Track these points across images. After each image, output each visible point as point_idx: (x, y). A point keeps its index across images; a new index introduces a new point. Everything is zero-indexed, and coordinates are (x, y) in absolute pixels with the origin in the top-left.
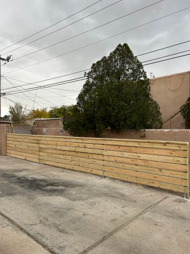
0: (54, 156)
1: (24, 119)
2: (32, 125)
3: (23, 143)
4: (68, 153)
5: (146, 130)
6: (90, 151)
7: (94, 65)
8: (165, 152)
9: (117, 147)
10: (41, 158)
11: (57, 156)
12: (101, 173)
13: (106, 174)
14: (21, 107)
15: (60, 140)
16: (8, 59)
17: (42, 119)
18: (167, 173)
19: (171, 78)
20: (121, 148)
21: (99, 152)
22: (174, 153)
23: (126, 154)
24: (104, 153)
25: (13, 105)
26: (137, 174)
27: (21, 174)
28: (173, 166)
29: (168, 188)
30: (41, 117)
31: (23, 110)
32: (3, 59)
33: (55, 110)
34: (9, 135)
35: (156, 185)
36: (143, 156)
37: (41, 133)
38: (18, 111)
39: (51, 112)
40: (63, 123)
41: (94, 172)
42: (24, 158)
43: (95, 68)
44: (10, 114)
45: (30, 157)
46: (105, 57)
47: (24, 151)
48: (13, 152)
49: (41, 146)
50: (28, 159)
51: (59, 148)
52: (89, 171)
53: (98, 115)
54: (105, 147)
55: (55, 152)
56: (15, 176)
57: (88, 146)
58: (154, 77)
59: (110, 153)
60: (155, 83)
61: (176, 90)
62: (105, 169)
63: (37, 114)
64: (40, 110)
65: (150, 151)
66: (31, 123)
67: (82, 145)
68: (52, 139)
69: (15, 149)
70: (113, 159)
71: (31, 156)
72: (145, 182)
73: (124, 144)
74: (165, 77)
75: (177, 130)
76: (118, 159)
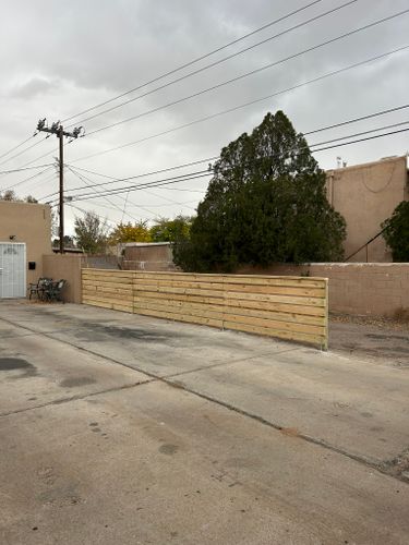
0: (156, 301)
1: (103, 243)
2: (119, 254)
3: (109, 284)
4: (175, 297)
5: (313, 264)
6: (205, 293)
7: (224, 150)
8: (299, 292)
9: (241, 286)
10: (136, 305)
11: (160, 302)
12: (219, 323)
13: (227, 325)
14: (97, 221)
15: (163, 277)
16: (76, 134)
17: (138, 244)
18: (301, 319)
19: (372, 169)
20: (247, 288)
21: (217, 293)
22: (310, 293)
23: (253, 296)
24: (225, 295)
25: (83, 217)
26: (266, 323)
27: (108, 324)
28: (308, 310)
29: (302, 339)
30: (135, 240)
31: (100, 226)
32: (68, 135)
33: (163, 227)
34: (87, 271)
35: (289, 337)
36: (273, 298)
37: (136, 268)
38: (91, 227)
39: (155, 229)
40: (174, 252)
41: (211, 322)
42: (109, 306)
43: (227, 155)
44: (75, 235)
45: (119, 304)
46: (246, 134)
47: (110, 295)
48: (93, 298)
49: (137, 287)
50: (116, 307)
51: (162, 289)
52: (204, 321)
53: (230, 238)
54: (226, 287)
55: (157, 295)
56: (101, 326)
57: (203, 285)
58: (345, 164)
59: (232, 295)
60: (344, 178)
61: (380, 191)
62: (226, 317)
63: (127, 234)
64: (133, 225)
65: (282, 291)
66: (117, 251)
67: (195, 285)
68: (151, 276)
69: (96, 292)
70: (236, 303)
71: (121, 303)
72: (276, 334)
73: (249, 281)
74: (362, 168)
75: (362, 264)
76: (243, 303)
